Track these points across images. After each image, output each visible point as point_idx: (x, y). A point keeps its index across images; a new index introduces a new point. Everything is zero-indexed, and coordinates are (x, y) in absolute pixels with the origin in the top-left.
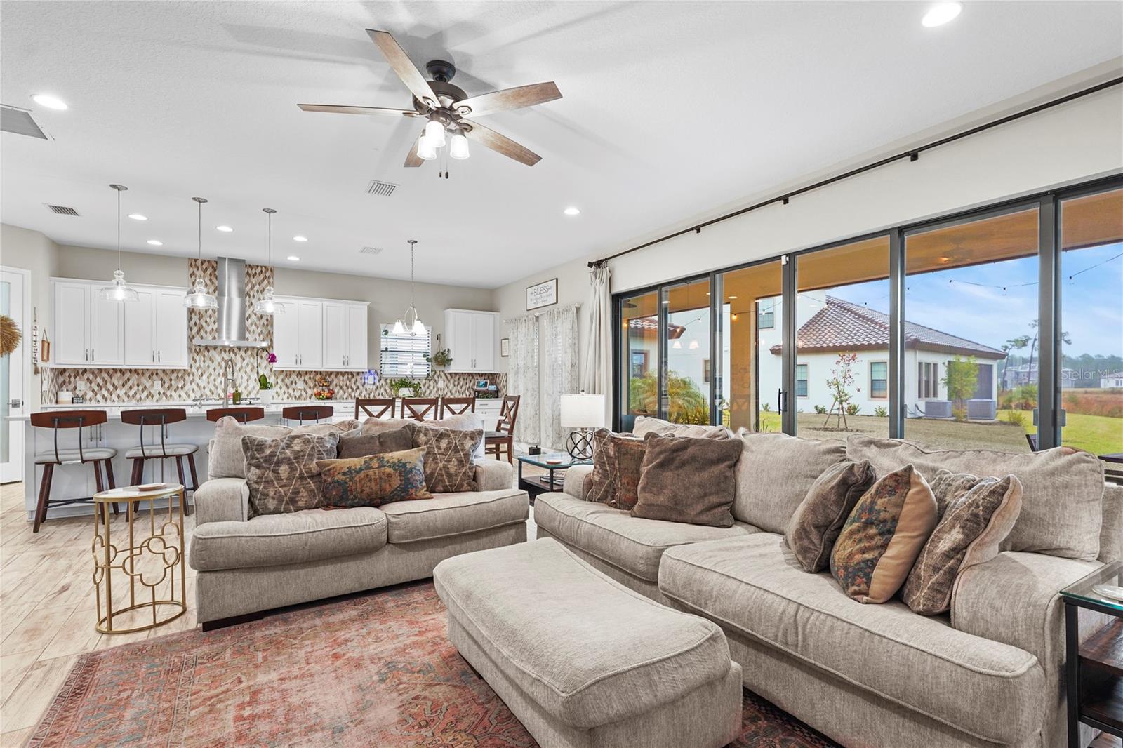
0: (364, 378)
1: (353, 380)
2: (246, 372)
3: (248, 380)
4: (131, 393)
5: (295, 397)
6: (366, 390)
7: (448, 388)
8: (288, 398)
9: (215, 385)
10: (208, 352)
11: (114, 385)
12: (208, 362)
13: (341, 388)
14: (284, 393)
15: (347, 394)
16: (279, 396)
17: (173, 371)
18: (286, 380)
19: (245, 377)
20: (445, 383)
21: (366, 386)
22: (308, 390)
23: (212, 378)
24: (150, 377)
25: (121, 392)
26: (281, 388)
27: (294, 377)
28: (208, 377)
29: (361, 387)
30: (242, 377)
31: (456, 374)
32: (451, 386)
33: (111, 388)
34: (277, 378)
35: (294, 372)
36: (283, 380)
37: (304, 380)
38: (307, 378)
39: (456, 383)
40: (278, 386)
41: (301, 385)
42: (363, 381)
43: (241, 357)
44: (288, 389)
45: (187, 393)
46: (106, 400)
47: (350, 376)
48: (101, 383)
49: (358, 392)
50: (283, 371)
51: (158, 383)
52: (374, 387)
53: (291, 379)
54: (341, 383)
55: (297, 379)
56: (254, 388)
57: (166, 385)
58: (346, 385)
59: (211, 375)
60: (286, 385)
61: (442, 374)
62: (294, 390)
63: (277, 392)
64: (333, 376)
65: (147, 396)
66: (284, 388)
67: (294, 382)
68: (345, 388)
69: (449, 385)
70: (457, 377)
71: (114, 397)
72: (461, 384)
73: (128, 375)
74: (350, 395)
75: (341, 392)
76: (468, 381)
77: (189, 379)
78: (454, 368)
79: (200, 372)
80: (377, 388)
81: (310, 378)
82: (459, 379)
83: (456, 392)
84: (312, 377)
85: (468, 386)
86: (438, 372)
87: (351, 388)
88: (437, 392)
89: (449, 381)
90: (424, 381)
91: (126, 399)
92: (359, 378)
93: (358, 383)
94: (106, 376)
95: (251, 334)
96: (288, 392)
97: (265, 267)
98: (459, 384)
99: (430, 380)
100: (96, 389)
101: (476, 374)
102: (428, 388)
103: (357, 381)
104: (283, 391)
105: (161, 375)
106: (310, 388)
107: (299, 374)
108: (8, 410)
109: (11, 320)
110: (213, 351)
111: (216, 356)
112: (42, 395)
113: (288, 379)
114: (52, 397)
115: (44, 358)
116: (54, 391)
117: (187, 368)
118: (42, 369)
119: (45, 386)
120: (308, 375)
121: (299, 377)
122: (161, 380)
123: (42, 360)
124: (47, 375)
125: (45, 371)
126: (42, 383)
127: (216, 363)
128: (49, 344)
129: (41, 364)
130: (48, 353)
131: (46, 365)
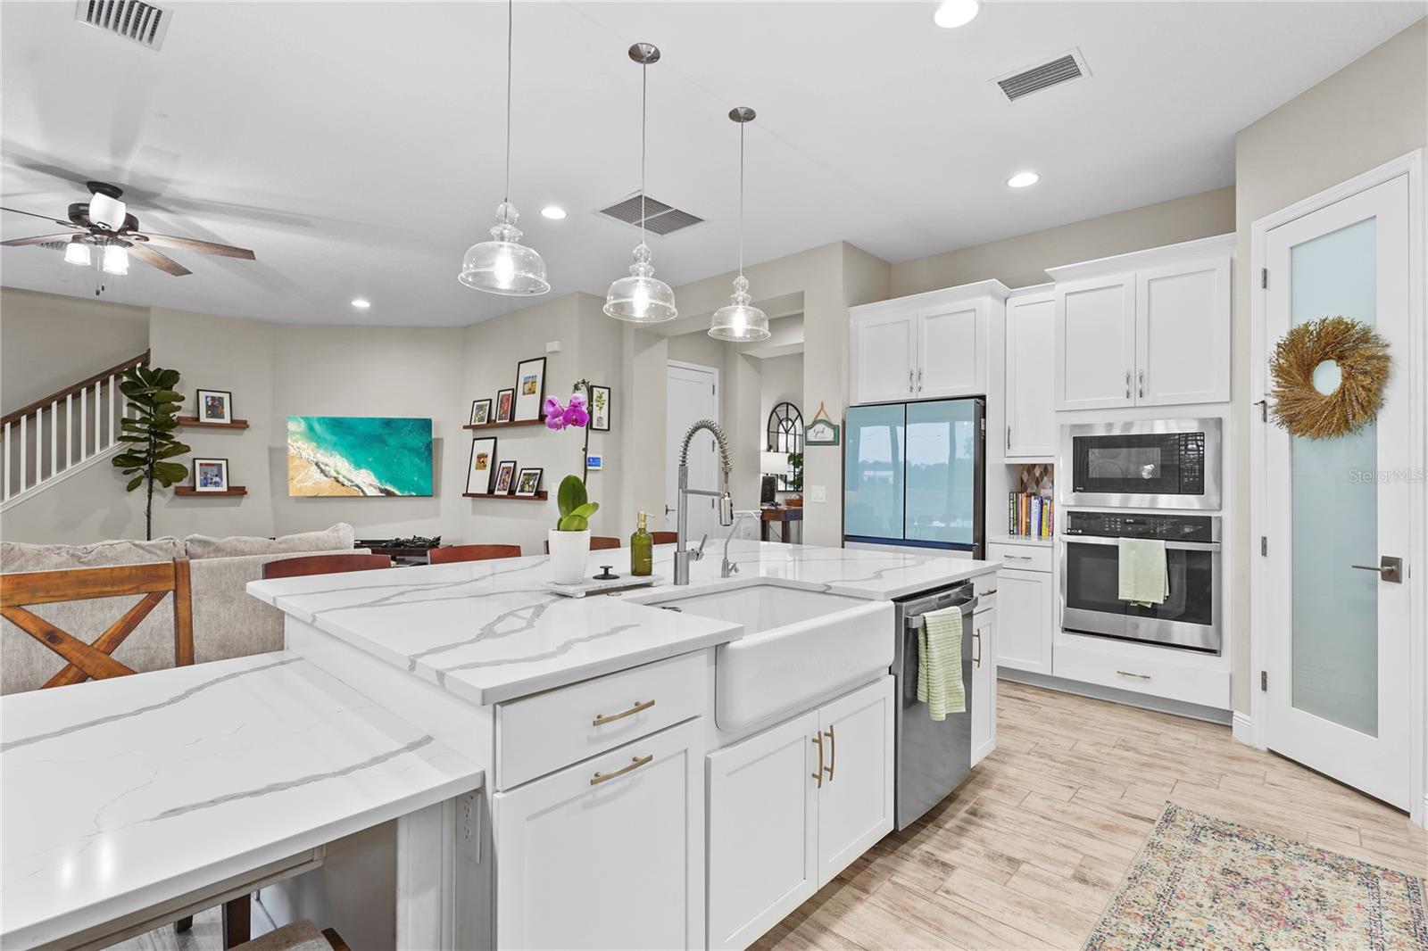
108: (1376, 586)
109: (1353, 327)
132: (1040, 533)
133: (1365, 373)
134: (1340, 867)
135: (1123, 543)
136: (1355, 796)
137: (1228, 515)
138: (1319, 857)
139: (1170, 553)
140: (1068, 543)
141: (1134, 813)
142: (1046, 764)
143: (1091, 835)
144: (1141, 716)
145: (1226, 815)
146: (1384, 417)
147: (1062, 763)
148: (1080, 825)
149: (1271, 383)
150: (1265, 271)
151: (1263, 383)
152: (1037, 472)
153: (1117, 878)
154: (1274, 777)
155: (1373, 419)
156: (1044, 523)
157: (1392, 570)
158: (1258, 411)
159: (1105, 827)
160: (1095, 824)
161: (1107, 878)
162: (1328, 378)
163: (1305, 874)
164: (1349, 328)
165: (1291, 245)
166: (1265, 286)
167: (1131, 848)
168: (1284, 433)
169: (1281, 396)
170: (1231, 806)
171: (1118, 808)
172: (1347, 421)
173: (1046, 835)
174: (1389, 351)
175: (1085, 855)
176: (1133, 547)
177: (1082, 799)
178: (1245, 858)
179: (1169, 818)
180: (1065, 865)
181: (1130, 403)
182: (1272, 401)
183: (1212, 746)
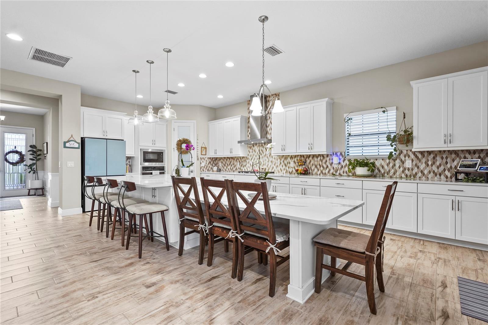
0: (332, 159)
1: (324, 161)
2: (267, 157)
3: (268, 162)
4: (232, 168)
6: (333, 168)
7: (418, 167)
8: (286, 173)
10: (254, 147)
11: (227, 164)
12: (254, 152)
13: (316, 167)
15: (319, 172)
17: (243, 157)
18: (285, 161)
19: (267, 160)
20: (414, 163)
21: (333, 165)
22: (296, 168)
23: (255, 160)
24: (236, 161)
25: (229, 167)
26: (282, 166)
27: (289, 159)
28: (254, 160)
29: (329, 166)
30: (266, 160)
31: (429, 153)
32: (422, 166)
33: (227, 165)
34: (281, 160)
35: (289, 156)
36: (283, 162)
37: (294, 161)
39: (430, 163)
40: (281, 165)
41: (292, 165)
42: (331, 161)
44: (286, 167)
45: (247, 168)
46: (226, 171)
47: (322, 158)
48: (225, 163)
49: (328, 170)
50: (283, 156)
51: (238, 163)
52: (340, 167)
53: (287, 161)
54: (316, 163)
55: (290, 161)
56: (271, 166)
57: (241, 164)
58: (319, 164)
59: (255, 159)
61: (410, 154)
62: (289, 168)
63: (281, 169)
64: (311, 158)
65: (236, 170)
66: (284, 166)
67: (289, 162)
68: (318, 166)
69: (419, 164)
70: (432, 156)
71: (228, 170)
72: (438, 163)
73: (231, 160)
74: (322, 172)
75: (316, 170)
76: (449, 160)
77: (248, 161)
78: (417, 146)
79: (251, 157)
80: (342, 167)
81: (297, 160)
82: (434, 158)
83: (430, 172)
85: (449, 165)
86: (405, 152)
87: (323, 167)
88: (403, 172)
89: (420, 161)
90: (388, 161)
91: (230, 170)
92: (328, 159)
93: (328, 163)
94: (225, 160)
95: (270, 134)
96: (286, 169)
97: (275, 94)
98: (434, 163)
99: (395, 160)
100: (223, 166)
101: (462, 151)
102: (393, 167)
103: (326, 161)
104: (283, 168)
105: (239, 159)
106: (297, 166)
107: (291, 157)
110: (255, 147)
111: (256, 149)
112: (201, 168)
113: (286, 161)
114: (209, 169)
115: (202, 154)
116: (211, 167)
117: (247, 156)
118: (201, 158)
119: (203, 165)
120: (296, 157)
121: (291, 159)
122: (239, 162)
123: (202, 155)
124: (205, 160)
125: (203, 159)
126: (201, 163)
127: (256, 153)
128: (206, 148)
129: (200, 156)
130: (206, 151)
131: (204, 156)
135: (153, 172)
137: (166, 166)
139: (160, 173)
140: (143, 173)
150: (174, 128)
151: (174, 145)
155: (190, 152)
157: (192, 172)
158: (173, 150)
162: (184, 146)
164: (188, 140)
166: (174, 130)
168: (177, 153)
169: (177, 148)
172: (186, 152)
174: (192, 143)
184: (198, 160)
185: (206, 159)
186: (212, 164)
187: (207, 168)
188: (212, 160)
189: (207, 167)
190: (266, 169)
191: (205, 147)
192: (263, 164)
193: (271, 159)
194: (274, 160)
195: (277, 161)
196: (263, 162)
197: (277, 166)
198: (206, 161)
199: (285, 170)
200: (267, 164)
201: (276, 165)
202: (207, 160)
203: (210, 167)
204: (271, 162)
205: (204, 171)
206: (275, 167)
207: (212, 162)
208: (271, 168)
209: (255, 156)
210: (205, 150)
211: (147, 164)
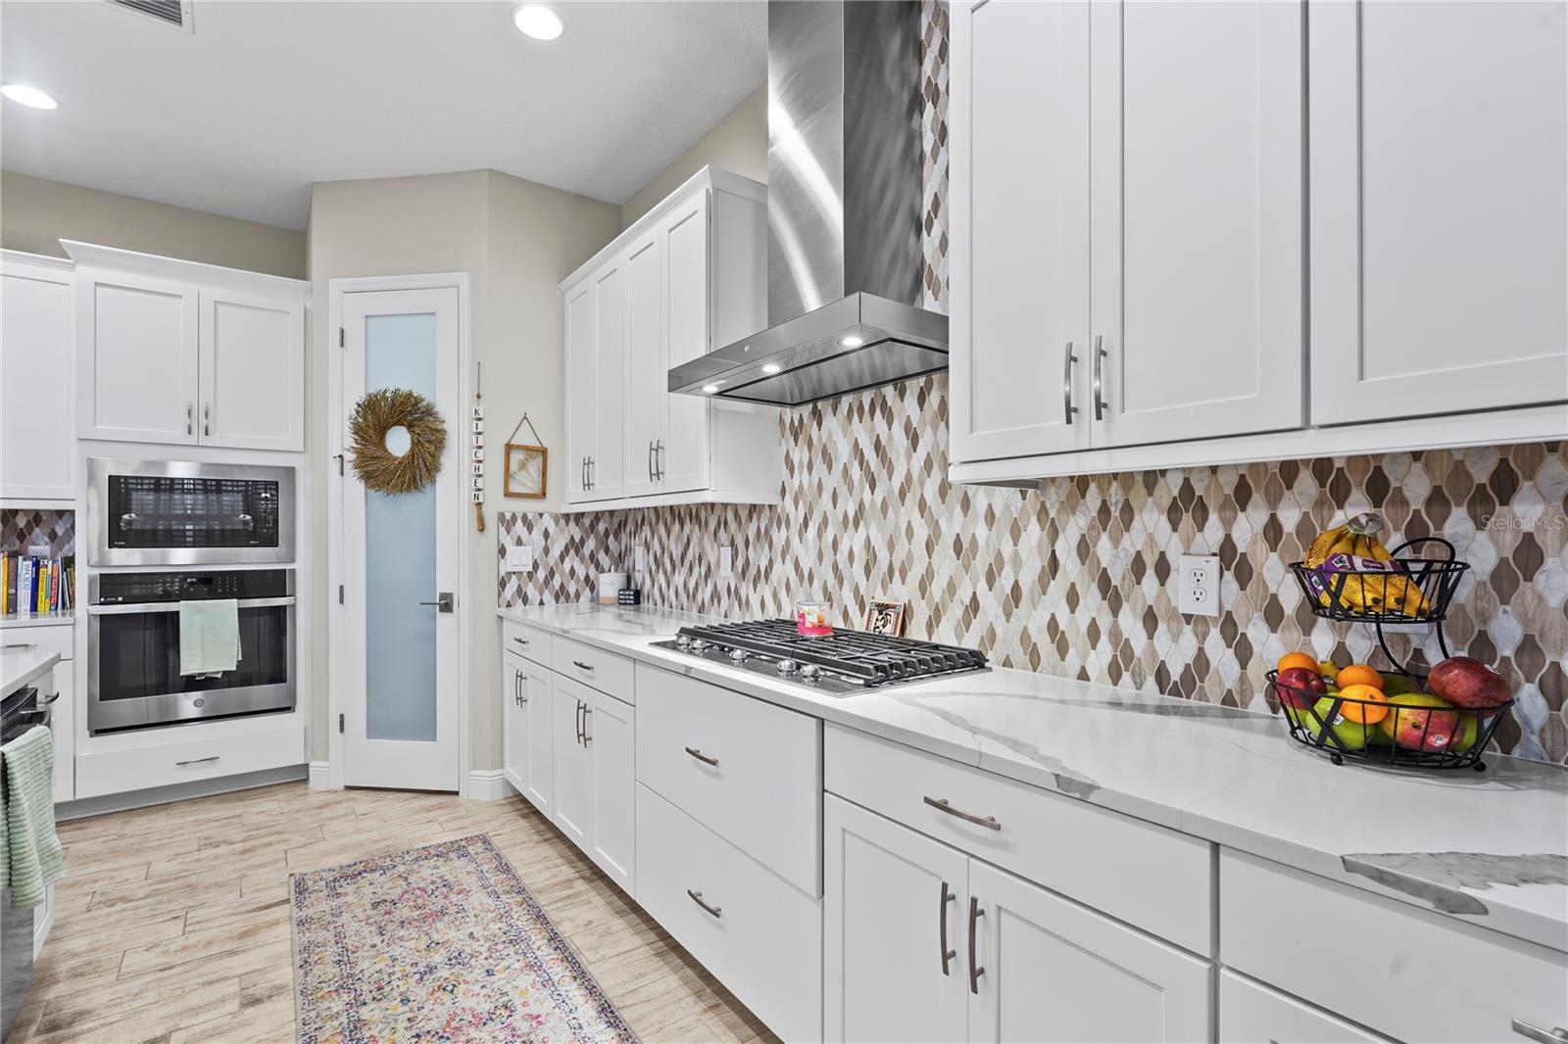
2: (922, 505)
3: (929, 548)
4: (691, 585)
5: (1162, 675)
8: (1115, 674)
9: (836, 567)
10: (820, 424)
11: (671, 558)
12: (820, 467)
14: (1094, 633)
16: (1062, 648)
17: (753, 509)
18: (1104, 548)
19: (922, 533)
22: (1256, 631)
24: (716, 533)
25: (679, 581)
26: (1073, 599)
27: (1151, 521)
28: (819, 534)
30: (909, 529)
33: (669, 567)
34: (1054, 534)
35: (1152, 479)
36: (1084, 549)
37: (1227, 553)
38: (1247, 528)
40: (1058, 588)
41: (1198, 588)
43: (908, 427)
44: (1115, 610)
48: (659, 553)
50: (1084, 484)
51: (727, 553)
53: (1134, 541)
55: (1171, 544)
56: (951, 588)
57: (740, 562)
59: (825, 521)
60: (1104, 583)
62: (1150, 620)
63: (1053, 625)
65: (712, 598)
66: (1092, 602)
67: (1150, 561)
71: (672, 594)
73: (687, 527)
77: (779, 537)
79: (802, 510)
81: (1273, 531)
84: (1289, 519)
91: (685, 603)
94: (663, 529)
95: (937, 287)
96: (1115, 634)
104: (1082, 618)
105: (733, 524)
106: (1274, 615)
107: (1188, 505)
108: (434, 618)
109: (423, 400)
110: (831, 421)
111: (838, 436)
112: (503, 584)
113: (1116, 542)
114: (572, 588)
115: (514, 488)
116: (581, 572)
117: (775, 500)
118: (501, 517)
119: (519, 559)
120: (1257, 497)
121: (1187, 520)
122: (732, 544)
123: (508, 494)
124: (537, 533)
125: (519, 522)
126: (502, 551)
127: (838, 468)
128: (544, 452)
129: (496, 504)
130: (544, 474)
131: (530, 507)
132: (34, 607)
133: (429, 442)
134: (442, 852)
135: (182, 607)
136: (421, 796)
137: (302, 568)
138: (427, 853)
139: (242, 612)
140: (102, 617)
141: (263, 904)
142: (125, 910)
143: (232, 953)
144: (209, 805)
145: (346, 859)
146: (442, 479)
147: (146, 898)
148: (214, 950)
149: (349, 440)
150: (342, 331)
151: (341, 438)
152: (21, 522)
153: (286, 975)
154: (360, 808)
155: (433, 481)
156: (42, 594)
157: (447, 605)
158: (335, 466)
159: (243, 935)
160: (230, 938)
161: (278, 982)
162: (398, 442)
163: (426, 872)
164: (418, 400)
165: (368, 314)
166: (342, 345)
167: (282, 938)
168: (361, 486)
169: (360, 453)
170: (344, 849)
171: (245, 909)
172: (415, 481)
173: (179, 985)
174: (445, 426)
175: (239, 976)
176: (200, 610)
177: (198, 923)
178: (384, 886)
179: (301, 888)
180: (224, 1001)
181: (192, 440)
182: (350, 456)
183: (297, 804)
184: (482, 529)
185: (548, 522)
186: (592, 557)
187: (557, 582)
188: (592, 527)
189: (552, 574)
190: (906, 613)
191: (534, 443)
192: (884, 568)
193: (952, 524)
194: (981, 532)
195: (1016, 538)
196: (891, 546)
197: (1016, 588)
198: (546, 535)
199: (1104, 639)
200: (917, 571)
201: (1005, 582)
202: (552, 529)
203: (572, 572)
204: (951, 551)
205: (525, 600)
206: (991, 605)
207: (591, 544)
208: (955, 611)
209: (827, 495)
210: (534, 466)
211: (130, 560)
